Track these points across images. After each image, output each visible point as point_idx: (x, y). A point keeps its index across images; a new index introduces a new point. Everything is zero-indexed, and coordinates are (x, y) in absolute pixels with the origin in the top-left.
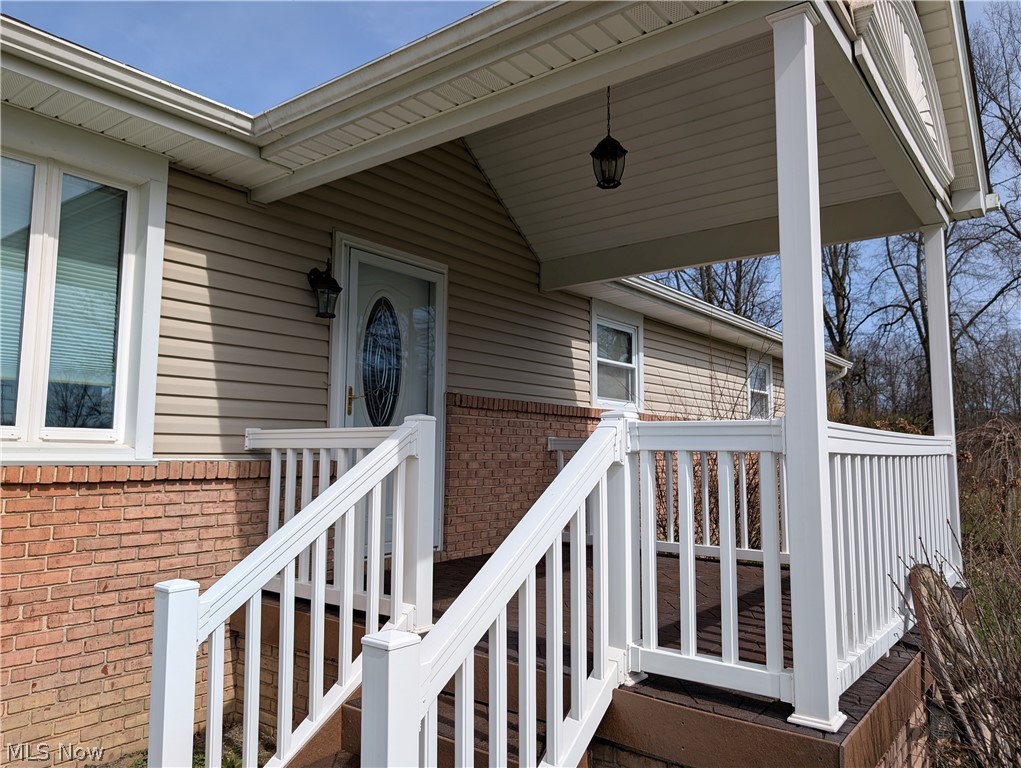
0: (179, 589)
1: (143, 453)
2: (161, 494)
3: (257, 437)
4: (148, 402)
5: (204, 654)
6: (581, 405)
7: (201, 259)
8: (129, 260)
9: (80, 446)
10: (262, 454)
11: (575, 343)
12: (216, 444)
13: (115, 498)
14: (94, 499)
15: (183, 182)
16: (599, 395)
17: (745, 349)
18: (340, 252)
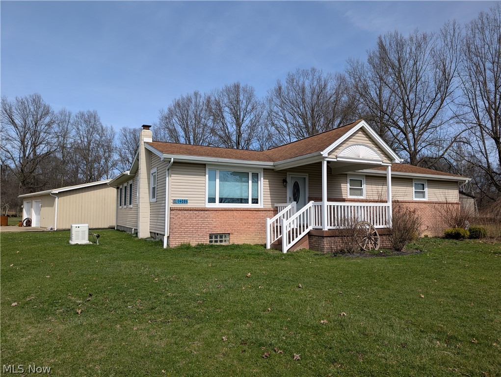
0: (268, 219)
1: (262, 207)
2: (264, 212)
3: (276, 205)
4: (262, 200)
5: (271, 225)
6: (344, 198)
7: (268, 180)
8: (259, 182)
9: (255, 206)
10: (277, 207)
11: (342, 184)
12: (270, 206)
13: (259, 212)
14: (257, 212)
15: (265, 171)
16: (350, 195)
17: (412, 179)
18: (288, 176)
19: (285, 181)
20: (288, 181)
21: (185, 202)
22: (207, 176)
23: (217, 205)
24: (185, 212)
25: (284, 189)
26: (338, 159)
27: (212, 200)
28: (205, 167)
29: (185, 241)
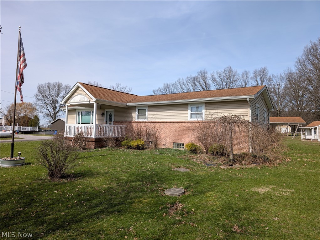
16: (138, 119)
17: (188, 104)
18: (105, 111)
19: (103, 114)
26: (70, 104)
28: (76, 111)
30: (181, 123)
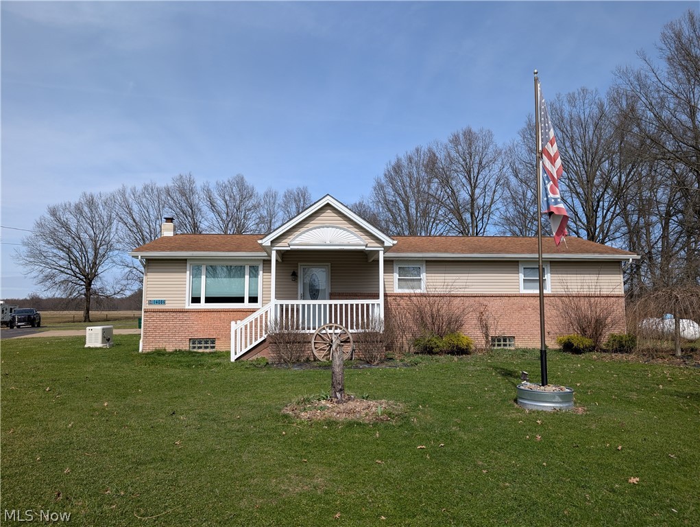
9: (253, 306)
16: (399, 288)
17: (518, 262)
18: (299, 267)
19: (295, 275)
20: (299, 275)
21: (163, 302)
22: (188, 272)
23: (203, 305)
24: (161, 314)
25: (294, 283)
26: (292, 247)
27: (196, 300)
28: (186, 263)
29: (160, 345)
30: (507, 298)
